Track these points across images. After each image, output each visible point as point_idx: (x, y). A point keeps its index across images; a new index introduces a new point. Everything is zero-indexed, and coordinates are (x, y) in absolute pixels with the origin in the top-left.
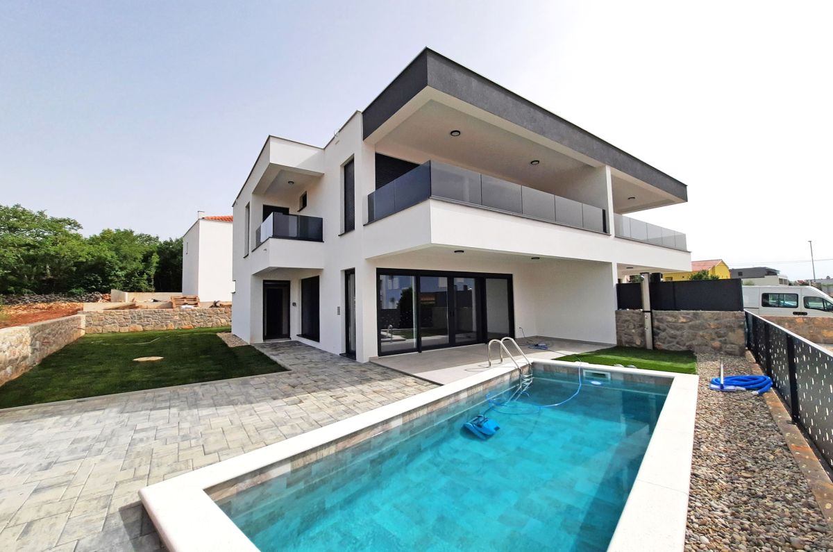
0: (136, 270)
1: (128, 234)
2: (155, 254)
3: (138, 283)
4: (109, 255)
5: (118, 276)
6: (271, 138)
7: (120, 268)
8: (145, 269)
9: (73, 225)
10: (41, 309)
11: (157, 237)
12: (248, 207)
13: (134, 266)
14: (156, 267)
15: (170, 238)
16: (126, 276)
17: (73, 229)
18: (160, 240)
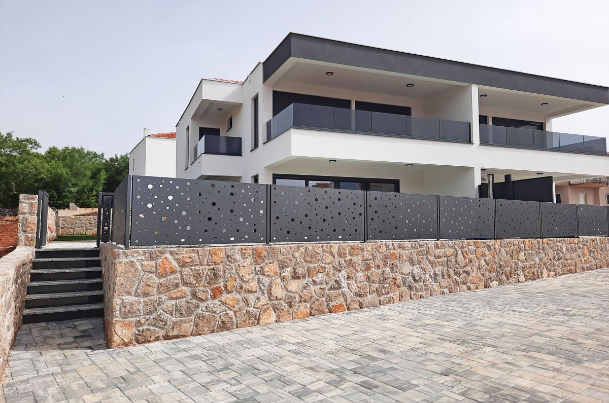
0: (85, 186)
1: (80, 151)
2: (103, 171)
3: (88, 199)
4: (64, 171)
5: (71, 192)
6: (203, 81)
7: (73, 185)
8: (94, 185)
9: (33, 144)
10: (10, 221)
11: (103, 154)
12: (188, 128)
13: (84, 183)
14: (104, 184)
15: (116, 155)
16: (77, 192)
17: (34, 148)
18: (105, 157)
